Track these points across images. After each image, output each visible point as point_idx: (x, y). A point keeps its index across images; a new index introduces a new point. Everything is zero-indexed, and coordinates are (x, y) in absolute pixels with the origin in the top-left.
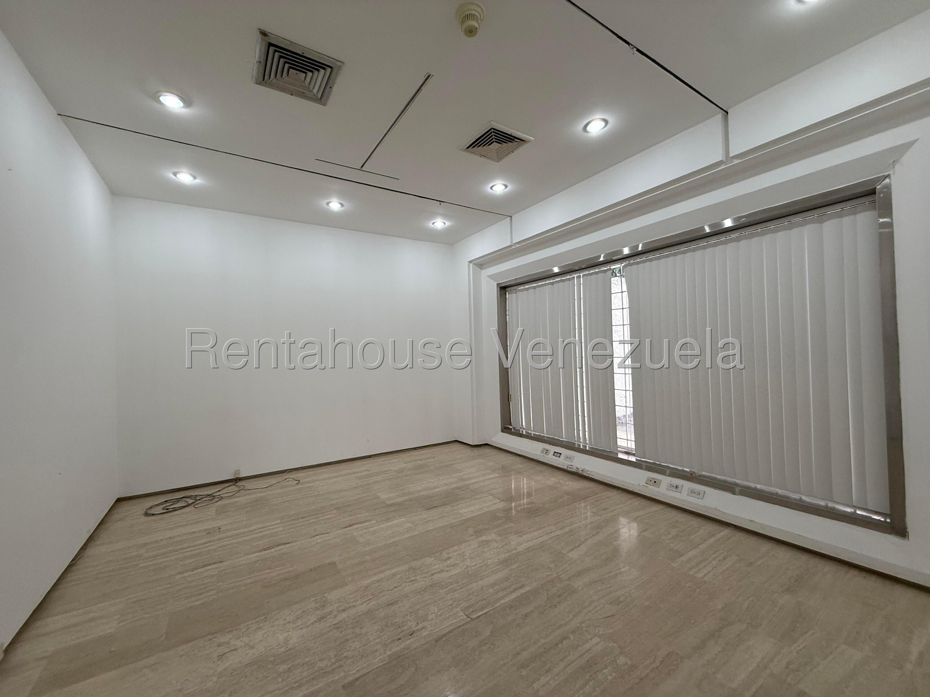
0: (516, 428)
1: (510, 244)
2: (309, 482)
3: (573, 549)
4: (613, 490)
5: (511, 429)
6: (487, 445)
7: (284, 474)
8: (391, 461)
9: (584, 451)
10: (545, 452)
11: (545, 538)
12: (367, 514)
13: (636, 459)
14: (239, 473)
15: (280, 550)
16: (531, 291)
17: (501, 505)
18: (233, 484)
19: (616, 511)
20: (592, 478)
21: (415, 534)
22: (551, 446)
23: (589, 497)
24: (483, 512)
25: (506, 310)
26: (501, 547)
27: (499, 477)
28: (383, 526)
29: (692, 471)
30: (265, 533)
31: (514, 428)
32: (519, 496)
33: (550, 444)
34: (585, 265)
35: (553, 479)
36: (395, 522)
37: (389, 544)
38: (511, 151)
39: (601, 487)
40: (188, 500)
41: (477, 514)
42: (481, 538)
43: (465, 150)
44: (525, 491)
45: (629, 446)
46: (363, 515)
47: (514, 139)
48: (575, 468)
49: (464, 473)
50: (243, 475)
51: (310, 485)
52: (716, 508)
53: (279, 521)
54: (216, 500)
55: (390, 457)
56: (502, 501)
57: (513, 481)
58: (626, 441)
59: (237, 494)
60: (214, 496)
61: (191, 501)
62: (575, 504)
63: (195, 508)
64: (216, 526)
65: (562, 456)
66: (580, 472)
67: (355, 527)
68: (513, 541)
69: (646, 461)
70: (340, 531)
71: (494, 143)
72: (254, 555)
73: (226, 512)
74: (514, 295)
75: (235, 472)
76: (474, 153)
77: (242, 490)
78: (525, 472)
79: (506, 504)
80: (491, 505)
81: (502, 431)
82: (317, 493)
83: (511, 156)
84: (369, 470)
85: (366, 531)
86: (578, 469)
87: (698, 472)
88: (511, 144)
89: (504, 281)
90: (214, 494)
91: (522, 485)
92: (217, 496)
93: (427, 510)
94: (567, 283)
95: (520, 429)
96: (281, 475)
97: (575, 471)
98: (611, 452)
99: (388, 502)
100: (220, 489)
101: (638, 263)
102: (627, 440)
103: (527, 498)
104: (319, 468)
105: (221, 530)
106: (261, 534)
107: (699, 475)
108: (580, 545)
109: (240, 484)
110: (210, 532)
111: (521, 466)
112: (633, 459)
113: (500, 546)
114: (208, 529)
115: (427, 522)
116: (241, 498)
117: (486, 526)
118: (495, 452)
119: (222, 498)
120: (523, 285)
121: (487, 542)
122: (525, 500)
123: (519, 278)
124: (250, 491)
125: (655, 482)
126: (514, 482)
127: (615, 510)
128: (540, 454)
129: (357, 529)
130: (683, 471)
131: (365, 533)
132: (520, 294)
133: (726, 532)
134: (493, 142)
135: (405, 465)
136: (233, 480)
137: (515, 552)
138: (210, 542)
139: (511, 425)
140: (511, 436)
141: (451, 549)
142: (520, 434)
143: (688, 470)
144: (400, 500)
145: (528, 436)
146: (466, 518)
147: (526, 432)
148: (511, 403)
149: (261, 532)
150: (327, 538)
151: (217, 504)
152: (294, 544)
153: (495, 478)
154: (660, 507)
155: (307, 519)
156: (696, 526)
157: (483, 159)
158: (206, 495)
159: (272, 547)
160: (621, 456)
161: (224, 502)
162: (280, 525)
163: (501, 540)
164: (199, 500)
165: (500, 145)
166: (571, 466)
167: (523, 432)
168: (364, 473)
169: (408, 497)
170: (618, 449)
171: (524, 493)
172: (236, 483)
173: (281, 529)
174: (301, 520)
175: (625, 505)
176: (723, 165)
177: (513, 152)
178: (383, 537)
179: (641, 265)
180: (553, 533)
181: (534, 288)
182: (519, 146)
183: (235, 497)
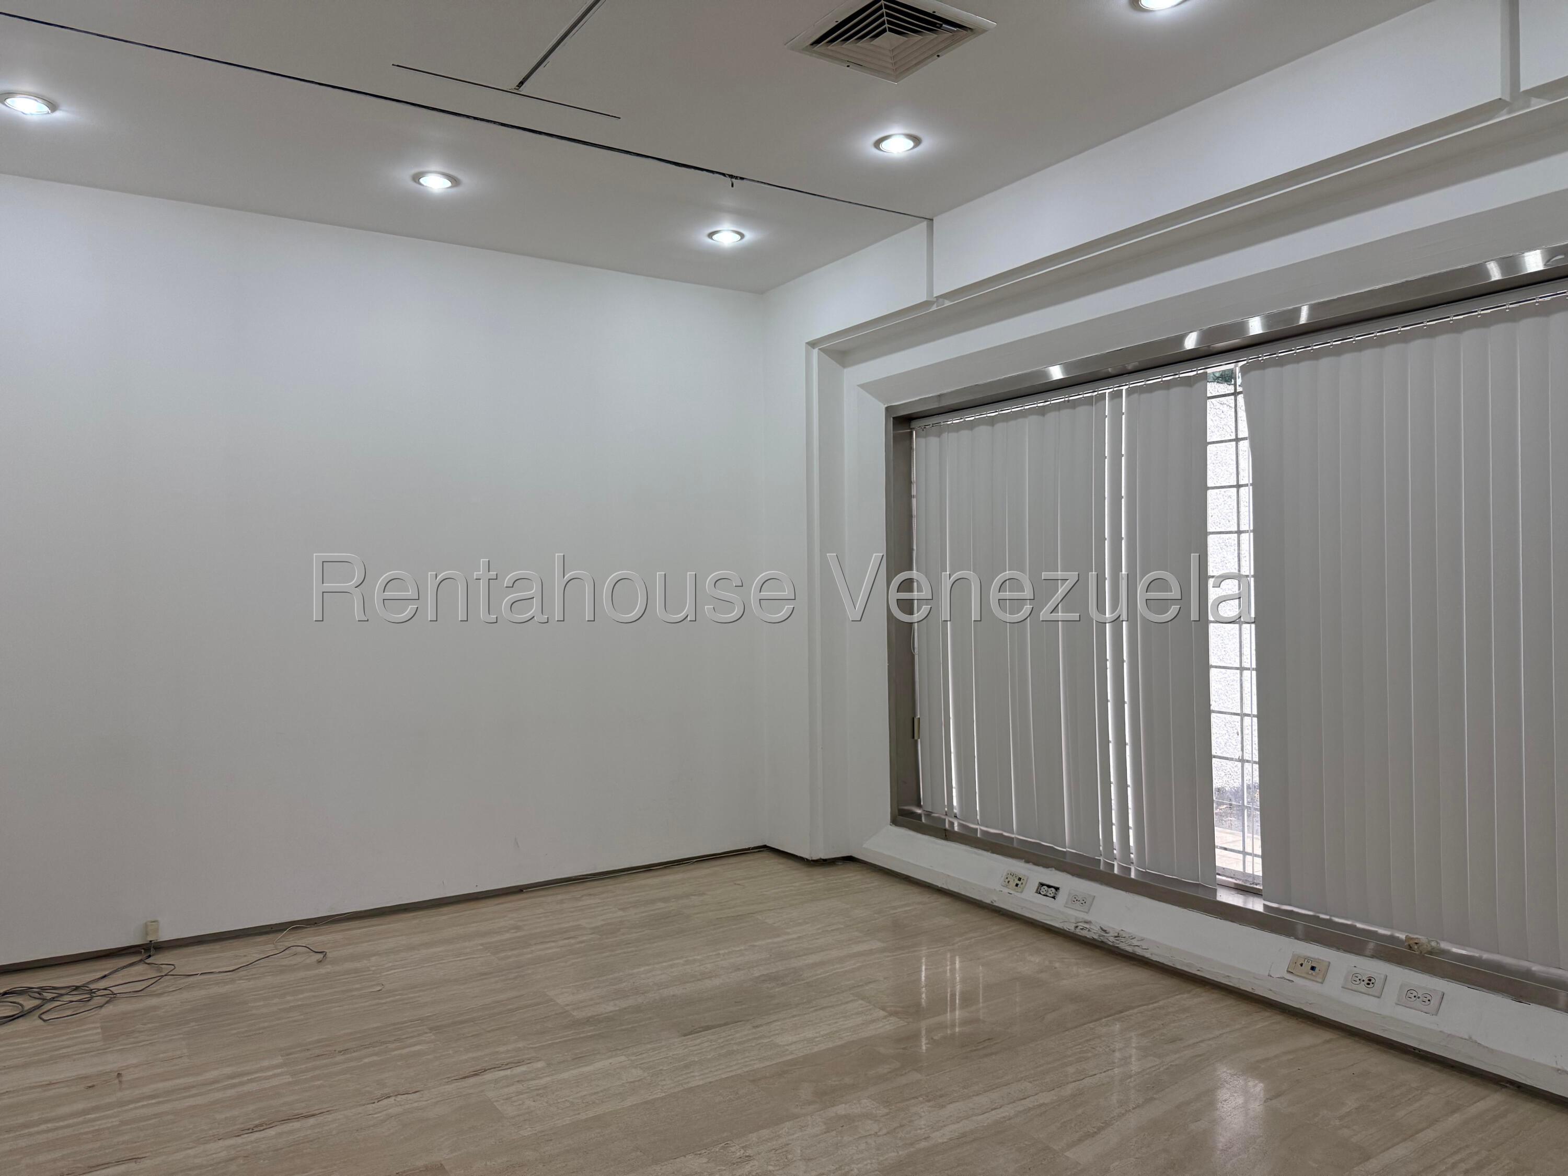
0: (933, 815)
1: (924, 299)
2: (353, 958)
3: (1080, 1140)
4: (1199, 990)
5: (920, 816)
6: (850, 859)
7: (280, 935)
8: (580, 904)
9: (1122, 883)
10: (1013, 884)
11: (1008, 1111)
12: (521, 1045)
13: (1265, 905)
14: (156, 931)
15: (291, 1132)
16: (983, 430)
17: (888, 1026)
18: (141, 961)
19: (1202, 1045)
20: (1143, 957)
21: (655, 1096)
22: (1030, 866)
23: (1133, 1008)
24: (839, 1043)
25: (910, 482)
26: (888, 1133)
27: (883, 950)
28: (565, 1075)
29: (1412, 939)
30: (246, 1088)
31: (928, 814)
32: (939, 1003)
33: (1027, 862)
34: (1137, 364)
35: (1036, 959)
36: (599, 1065)
37: (586, 1120)
38: (932, 55)
39: (1167, 983)
40: (19, 999)
41: (823, 1047)
42: (834, 1109)
43: (805, 50)
44: (958, 988)
45: (1249, 870)
46: (510, 1047)
47: (941, 25)
48: (1095, 928)
49: (786, 937)
50: (166, 935)
51: (358, 965)
52: (1470, 1038)
53: (279, 1060)
54: (97, 1001)
55: (577, 891)
56: (891, 1014)
57: (924, 960)
58: (1240, 856)
59: (153, 988)
60: (91, 992)
61: (29, 1003)
62: (1091, 1025)
63: (45, 1021)
64: (108, 1068)
65: (1062, 896)
66: (1110, 939)
67: (488, 1076)
68: (921, 1117)
69: (1292, 911)
70: (449, 1088)
71: (888, 32)
72: (221, 1143)
73: (133, 1032)
74: (933, 441)
75: (146, 925)
76: (829, 56)
77: (166, 975)
78: (958, 939)
79: (902, 1023)
80: (863, 1024)
81: (894, 822)
82: (379, 988)
83: (934, 65)
84: (518, 928)
85: (520, 1087)
86: (1105, 931)
87: (1429, 942)
88: (931, 36)
89: (906, 399)
90: (92, 986)
91: (948, 974)
92: (99, 990)
93: (685, 1035)
94: (1082, 410)
95: (943, 817)
96: (270, 936)
97: (1096, 937)
98: (1198, 885)
99: (578, 1015)
100: (107, 973)
101: (1281, 362)
102: (1244, 853)
103: (962, 1007)
104: (375, 921)
105: (124, 1079)
106: (230, 1093)
107: (1429, 949)
108: (1100, 1129)
109: (160, 959)
110: (95, 1083)
111: (947, 921)
112: (1257, 905)
113: (884, 1131)
114: (86, 1077)
115: (686, 1066)
116: (165, 999)
117: (848, 1080)
118: (873, 882)
119: (112, 997)
120: (961, 412)
121: (849, 1119)
122: (957, 1013)
123: (952, 392)
124: (191, 979)
125: (1313, 968)
126: (926, 965)
127: (1202, 1041)
128: (999, 888)
129: (496, 1081)
130: (1392, 938)
131: (520, 1093)
132: (950, 438)
133: (1494, 1100)
134: (884, 31)
135: (621, 913)
136: (138, 949)
137: (923, 1144)
138: (96, 1109)
139: (919, 805)
140: (919, 836)
141: (753, 1137)
142: (945, 830)
143: (1402, 936)
144: (609, 1008)
145: (967, 838)
146: (790, 1057)
147: (960, 825)
148: (919, 740)
149: (234, 1086)
150: (416, 1105)
151: (104, 1011)
152: (329, 1117)
153: (871, 952)
154: (1327, 1035)
155: (354, 1054)
156: (1414, 1085)
157: (854, 72)
158: (69, 987)
159: (270, 1125)
160: (1226, 897)
161: (121, 1007)
162: (284, 1069)
163: (887, 1114)
164: (53, 999)
165: (901, 39)
166: (1086, 922)
167: (952, 824)
168: (507, 936)
169: (630, 1002)
170: (1218, 876)
171: (953, 995)
172: (150, 956)
173: (288, 1078)
174: (339, 1058)
175: (1228, 1029)
176: (1505, 111)
177: (938, 56)
178: (568, 1104)
179: (1289, 368)
180: (1028, 1099)
181: (992, 422)
182: (954, 42)
183: (152, 995)
